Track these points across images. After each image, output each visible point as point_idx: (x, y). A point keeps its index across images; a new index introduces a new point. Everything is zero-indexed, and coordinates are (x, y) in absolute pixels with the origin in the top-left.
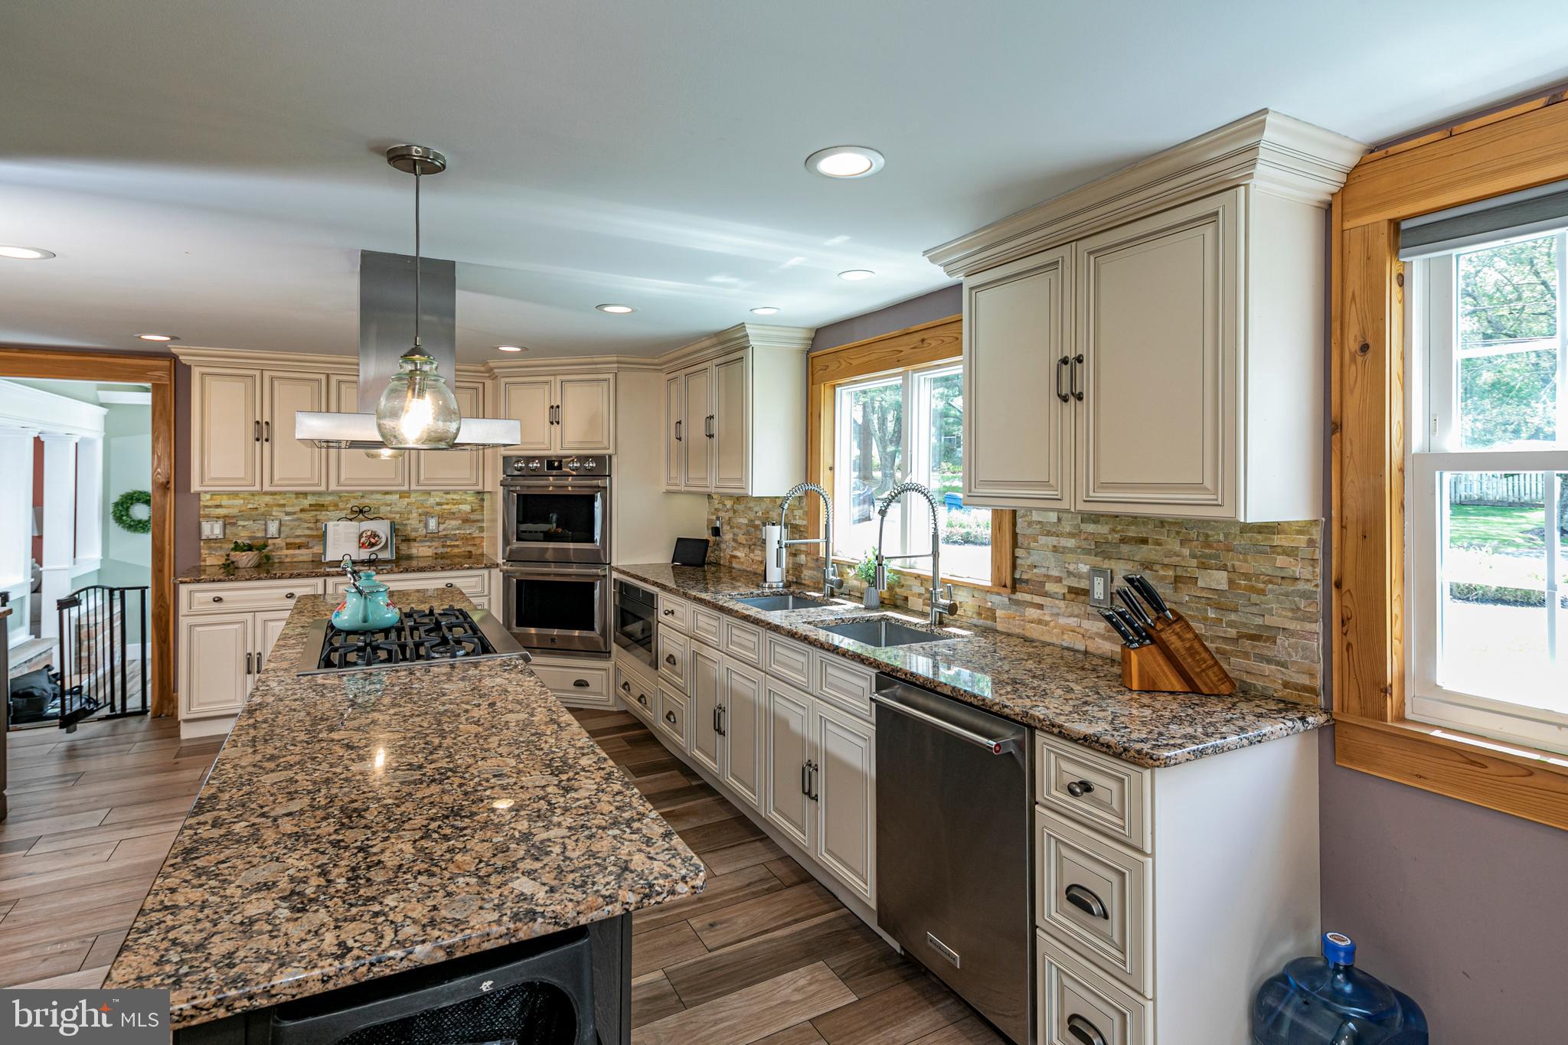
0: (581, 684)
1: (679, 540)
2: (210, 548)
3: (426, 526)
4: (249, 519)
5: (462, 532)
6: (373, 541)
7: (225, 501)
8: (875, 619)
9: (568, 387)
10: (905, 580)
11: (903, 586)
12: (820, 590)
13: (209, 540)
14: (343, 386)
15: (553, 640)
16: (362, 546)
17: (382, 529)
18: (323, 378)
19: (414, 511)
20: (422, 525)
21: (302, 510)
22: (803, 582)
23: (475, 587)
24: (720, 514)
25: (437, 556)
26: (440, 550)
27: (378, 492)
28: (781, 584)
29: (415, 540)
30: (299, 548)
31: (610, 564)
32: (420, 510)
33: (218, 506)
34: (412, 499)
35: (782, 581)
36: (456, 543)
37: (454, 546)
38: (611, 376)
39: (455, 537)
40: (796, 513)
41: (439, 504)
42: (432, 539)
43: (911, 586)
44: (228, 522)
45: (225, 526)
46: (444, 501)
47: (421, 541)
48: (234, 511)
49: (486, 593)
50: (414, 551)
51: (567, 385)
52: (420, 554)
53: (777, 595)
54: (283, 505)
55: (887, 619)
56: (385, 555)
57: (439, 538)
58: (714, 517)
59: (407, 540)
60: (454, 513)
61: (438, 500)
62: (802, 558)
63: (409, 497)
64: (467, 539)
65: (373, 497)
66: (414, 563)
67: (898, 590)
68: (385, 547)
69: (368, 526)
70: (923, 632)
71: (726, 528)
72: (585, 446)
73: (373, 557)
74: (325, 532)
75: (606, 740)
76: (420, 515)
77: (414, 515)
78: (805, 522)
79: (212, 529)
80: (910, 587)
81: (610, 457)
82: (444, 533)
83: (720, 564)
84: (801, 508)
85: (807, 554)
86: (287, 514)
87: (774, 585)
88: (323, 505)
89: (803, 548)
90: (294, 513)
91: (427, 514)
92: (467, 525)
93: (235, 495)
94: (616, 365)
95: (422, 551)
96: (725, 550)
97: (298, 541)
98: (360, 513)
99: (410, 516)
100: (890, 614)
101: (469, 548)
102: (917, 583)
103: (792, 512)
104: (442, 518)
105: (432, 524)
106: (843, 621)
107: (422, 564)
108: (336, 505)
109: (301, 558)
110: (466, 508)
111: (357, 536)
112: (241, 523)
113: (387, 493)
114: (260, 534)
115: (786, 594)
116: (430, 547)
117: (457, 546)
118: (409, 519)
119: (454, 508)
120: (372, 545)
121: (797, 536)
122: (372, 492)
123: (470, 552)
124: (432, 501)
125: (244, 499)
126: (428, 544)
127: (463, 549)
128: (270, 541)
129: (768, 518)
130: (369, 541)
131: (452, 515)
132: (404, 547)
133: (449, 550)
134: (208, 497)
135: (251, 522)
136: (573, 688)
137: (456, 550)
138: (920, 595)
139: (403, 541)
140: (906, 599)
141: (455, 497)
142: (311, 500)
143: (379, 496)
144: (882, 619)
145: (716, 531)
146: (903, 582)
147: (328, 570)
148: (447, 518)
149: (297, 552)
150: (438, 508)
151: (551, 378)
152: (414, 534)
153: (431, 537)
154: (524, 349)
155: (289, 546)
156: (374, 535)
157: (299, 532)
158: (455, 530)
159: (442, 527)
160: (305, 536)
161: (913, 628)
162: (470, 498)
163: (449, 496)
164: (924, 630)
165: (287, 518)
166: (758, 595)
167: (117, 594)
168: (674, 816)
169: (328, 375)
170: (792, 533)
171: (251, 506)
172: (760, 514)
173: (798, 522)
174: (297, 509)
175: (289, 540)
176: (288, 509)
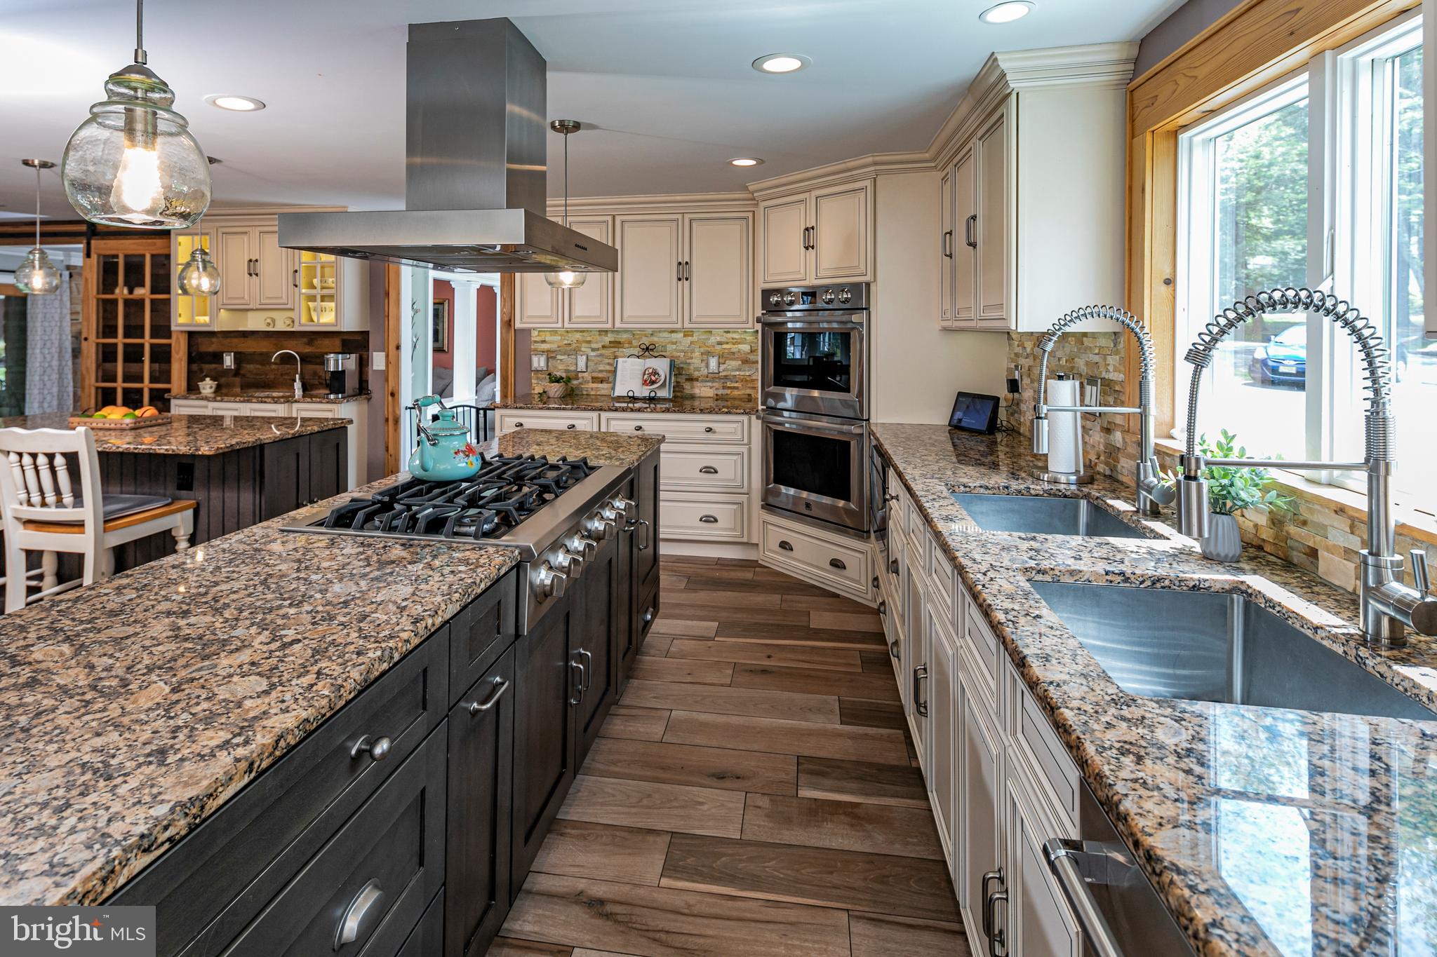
0: (837, 564)
1: (960, 394)
2: (538, 378)
3: (707, 366)
4: (564, 354)
5: (742, 373)
6: (653, 378)
7: (548, 338)
8: (1218, 586)
9: (824, 203)
10: (1311, 511)
11: (1305, 523)
12: (1132, 499)
13: (537, 371)
14: (626, 225)
15: (808, 506)
16: (645, 383)
17: (662, 366)
18: (610, 219)
19: (697, 350)
20: (704, 364)
21: (604, 347)
22: (1120, 478)
23: (735, 433)
24: (1022, 361)
25: (718, 398)
26: (720, 392)
27: (665, 330)
28: (1073, 478)
29: (697, 380)
30: (602, 382)
31: (868, 420)
32: (702, 350)
33: (544, 342)
34: (695, 338)
35: (1077, 472)
36: (736, 385)
37: (734, 388)
38: (868, 183)
39: (734, 379)
40: (1110, 360)
41: (720, 343)
42: (713, 379)
43: (1324, 527)
44: (550, 355)
45: (548, 359)
46: (723, 340)
47: (703, 381)
48: (553, 347)
49: (746, 441)
50: (697, 391)
51: (823, 202)
52: (702, 395)
53: (1055, 495)
54: (589, 342)
55: (1249, 596)
56: (663, 393)
57: (720, 378)
58: (1013, 366)
59: (691, 379)
60: (733, 353)
61: (718, 339)
62: (1118, 437)
63: (692, 336)
64: (746, 381)
65: (661, 335)
66: (696, 403)
67: (1292, 529)
68: (663, 385)
69: (652, 363)
70: (1336, 653)
71: (1026, 381)
72: (840, 273)
73: (653, 394)
74: (616, 368)
75: (823, 648)
76: (702, 354)
77: (697, 354)
78: (1121, 377)
79: (539, 362)
80: (1322, 529)
81: (868, 285)
82: (724, 374)
83: (1019, 434)
84: (1117, 352)
85: (1127, 431)
86: (593, 350)
87: (1063, 479)
88: (619, 343)
89: (1119, 421)
90: (598, 349)
91: (708, 354)
92: (746, 367)
93: (554, 332)
94: (872, 168)
95: (704, 391)
96: (1025, 412)
97: (600, 375)
98: (648, 350)
99: (693, 355)
100: (1261, 584)
101: (749, 391)
102: (1342, 524)
103: (1105, 360)
104: (722, 358)
105: (713, 363)
106: (1127, 580)
107: (703, 405)
108: (630, 343)
109: (603, 392)
110: (746, 348)
111: (642, 373)
112: (559, 357)
113: (673, 332)
114: (573, 368)
115: (1075, 496)
116: (711, 388)
117: (737, 388)
118: (692, 358)
119: (734, 348)
120: (653, 382)
121: (1111, 400)
122: (660, 331)
123: (749, 395)
124: (713, 340)
125: (561, 335)
126: (710, 384)
127: (743, 392)
128: (580, 375)
129: (1073, 368)
130: (650, 379)
131: (732, 355)
132: (687, 386)
133: (729, 392)
134: (536, 333)
135: (566, 357)
136: (829, 567)
137: (736, 393)
138: (1348, 553)
139: (687, 380)
140: (1313, 553)
141: (736, 336)
142: (610, 337)
143: (666, 335)
144: (1237, 589)
145: (1013, 386)
146: (1306, 515)
147: (617, 405)
148: (727, 359)
149: (600, 385)
150: (719, 347)
151: (806, 195)
152: (696, 374)
153: (713, 377)
154: (760, 162)
155: (594, 380)
156: (655, 373)
157: (601, 367)
158: (733, 370)
159: (722, 367)
160: (607, 371)
161: (1309, 633)
162: (749, 338)
163: (729, 335)
164: (1340, 650)
165: (593, 354)
166: (1019, 492)
167: (482, 412)
168: (856, 817)
169: (614, 216)
170: (1104, 393)
171: (566, 342)
172: (1063, 362)
173: (1113, 376)
174: (599, 345)
175: (595, 375)
176: (594, 346)
